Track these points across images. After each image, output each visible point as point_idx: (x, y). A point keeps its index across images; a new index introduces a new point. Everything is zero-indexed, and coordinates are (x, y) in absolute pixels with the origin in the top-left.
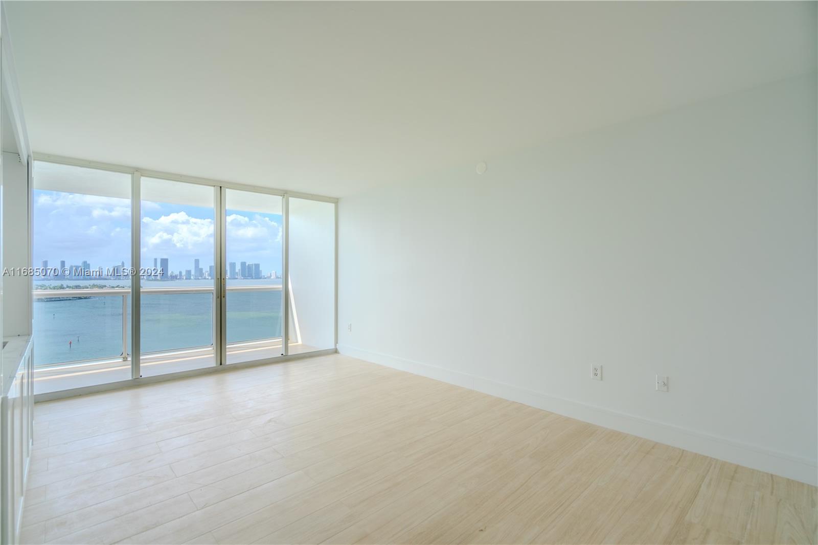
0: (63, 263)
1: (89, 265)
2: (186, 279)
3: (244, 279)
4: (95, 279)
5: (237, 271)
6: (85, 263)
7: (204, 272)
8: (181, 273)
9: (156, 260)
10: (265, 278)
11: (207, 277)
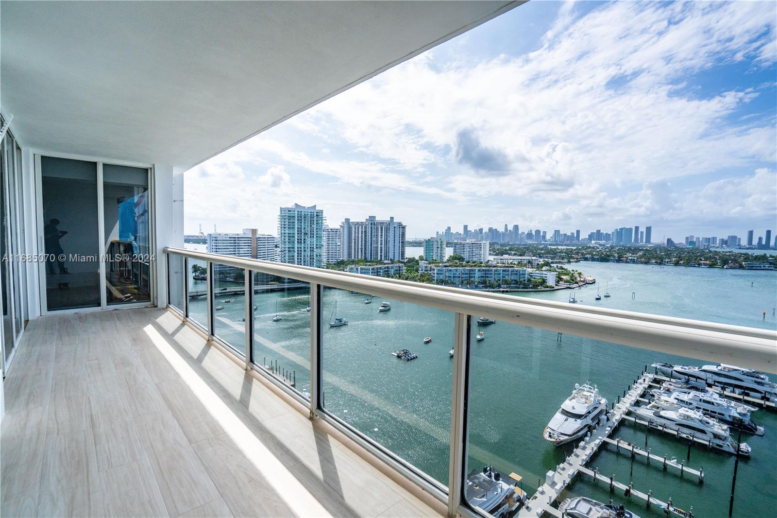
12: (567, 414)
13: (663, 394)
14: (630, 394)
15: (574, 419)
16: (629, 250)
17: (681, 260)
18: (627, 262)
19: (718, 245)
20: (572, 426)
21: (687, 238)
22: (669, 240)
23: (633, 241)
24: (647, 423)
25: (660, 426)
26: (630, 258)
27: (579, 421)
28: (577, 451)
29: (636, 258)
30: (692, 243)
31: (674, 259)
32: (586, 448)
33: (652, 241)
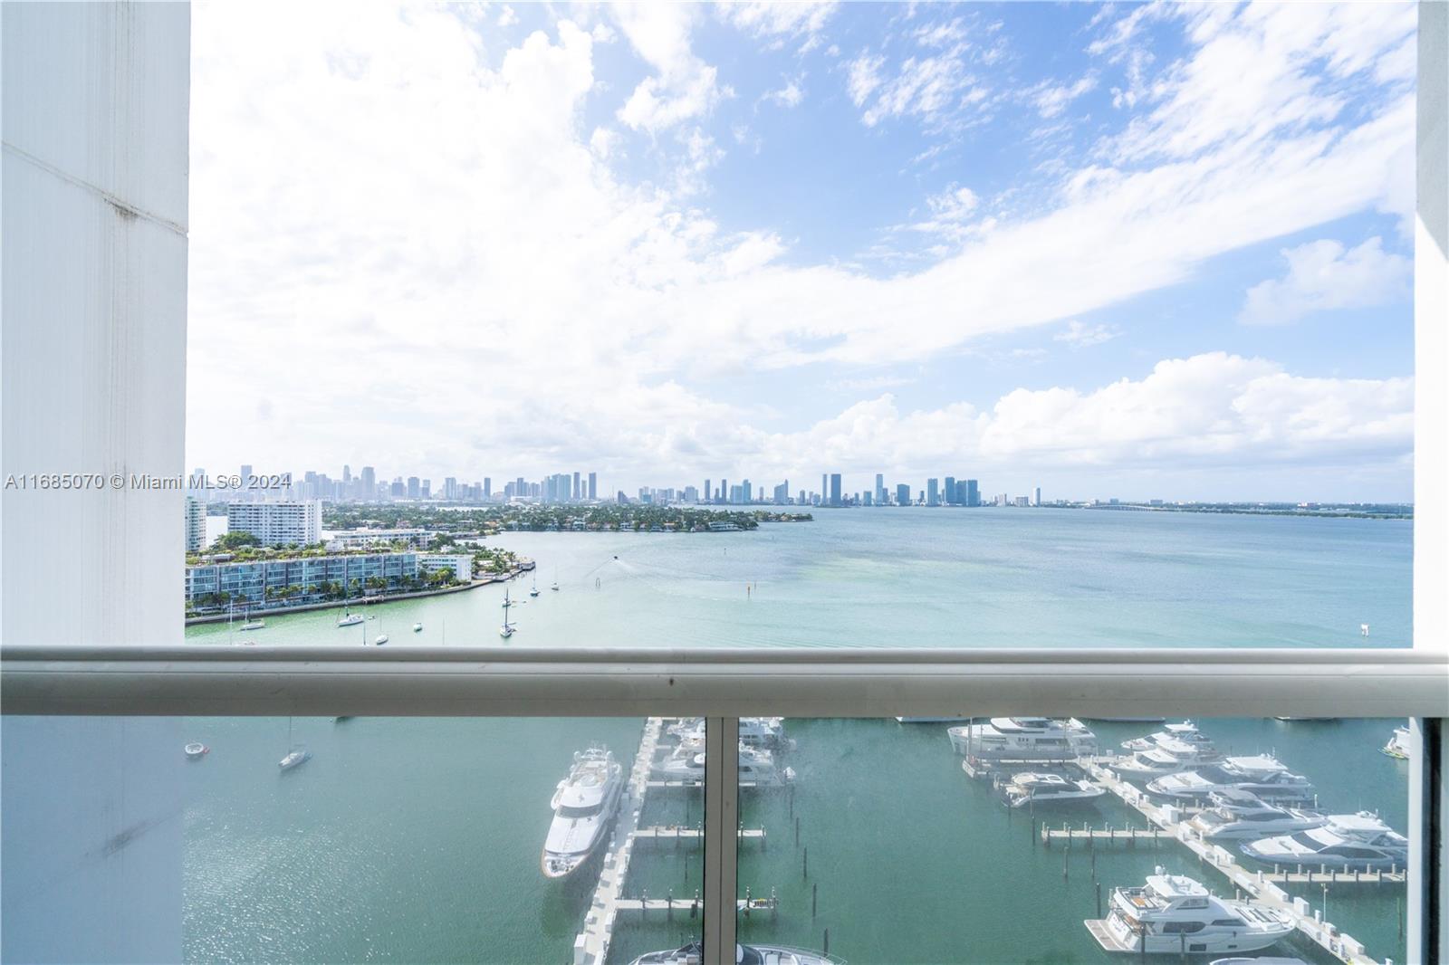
0: (724, 482)
1: (750, 484)
2: (865, 505)
3: (950, 506)
4: (756, 503)
5: (939, 492)
6: (746, 482)
7: (889, 494)
8: (857, 495)
9: (825, 476)
10: (988, 505)
11: (894, 503)
12: (573, 813)
13: (686, 730)
14: (645, 743)
15: (586, 819)
16: (569, 511)
17: (642, 523)
18: (572, 530)
19: (675, 500)
20: (587, 831)
21: (641, 490)
22: (620, 494)
23: (572, 495)
24: (679, 784)
25: (697, 780)
26: (576, 523)
27: (595, 818)
28: (605, 875)
29: (584, 523)
30: (647, 497)
31: (633, 522)
32: (615, 862)
33: (598, 496)
